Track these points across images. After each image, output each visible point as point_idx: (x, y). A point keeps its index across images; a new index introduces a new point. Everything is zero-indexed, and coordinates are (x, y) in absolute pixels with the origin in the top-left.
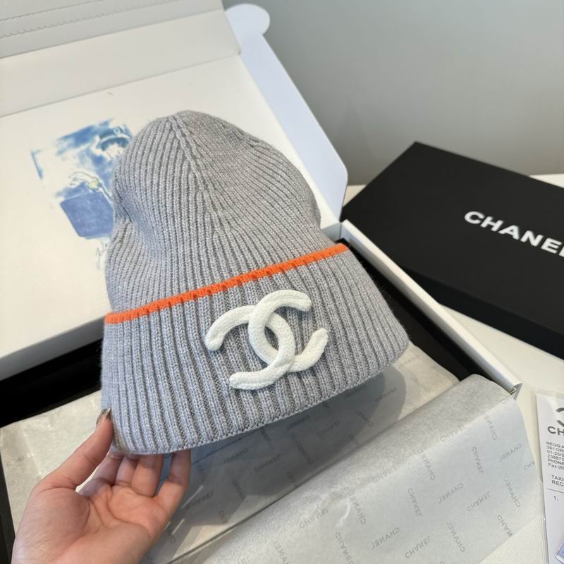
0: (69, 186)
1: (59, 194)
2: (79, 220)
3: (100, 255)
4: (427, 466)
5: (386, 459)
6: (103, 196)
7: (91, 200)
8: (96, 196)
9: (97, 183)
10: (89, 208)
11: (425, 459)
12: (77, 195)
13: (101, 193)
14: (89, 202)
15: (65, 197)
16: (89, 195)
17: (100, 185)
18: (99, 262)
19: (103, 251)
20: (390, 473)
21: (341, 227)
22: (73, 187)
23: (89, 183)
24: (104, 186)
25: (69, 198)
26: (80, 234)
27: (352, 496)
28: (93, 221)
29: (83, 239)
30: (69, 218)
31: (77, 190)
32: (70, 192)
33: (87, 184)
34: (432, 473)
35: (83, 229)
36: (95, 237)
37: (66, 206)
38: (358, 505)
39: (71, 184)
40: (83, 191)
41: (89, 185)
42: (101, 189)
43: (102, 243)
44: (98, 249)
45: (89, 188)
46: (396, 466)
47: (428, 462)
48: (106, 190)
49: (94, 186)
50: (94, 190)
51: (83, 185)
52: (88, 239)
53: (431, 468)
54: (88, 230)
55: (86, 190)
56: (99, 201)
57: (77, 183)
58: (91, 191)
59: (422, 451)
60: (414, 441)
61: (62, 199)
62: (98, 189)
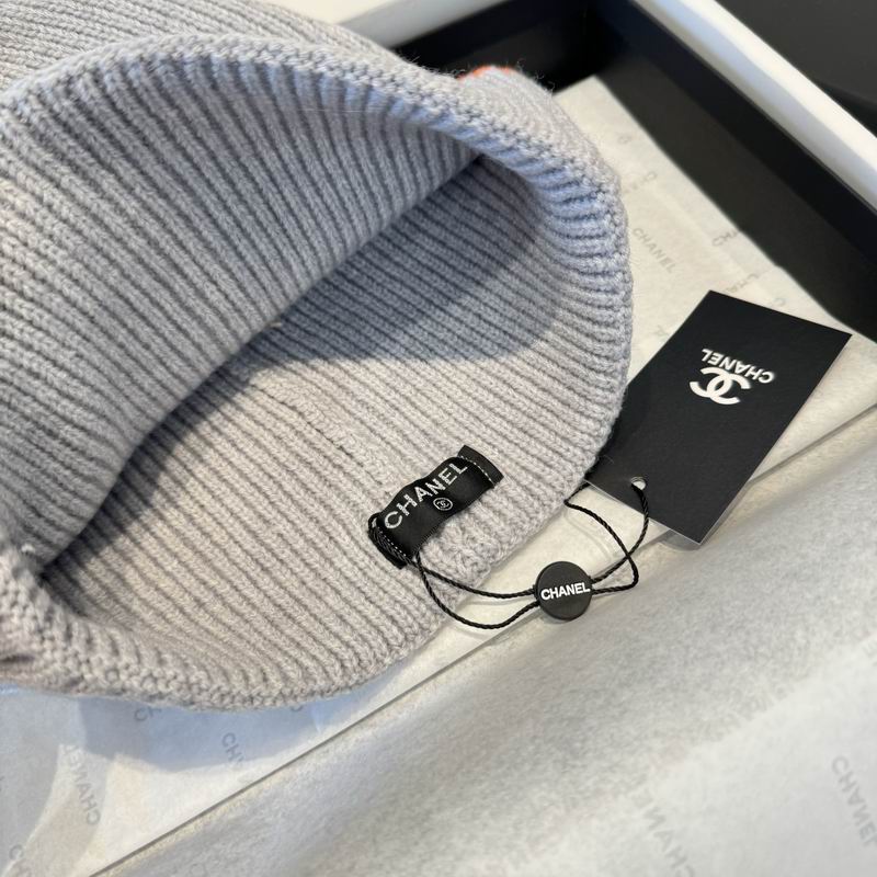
5: (746, 668)
27: (640, 791)
38: (661, 819)
60: (837, 601)
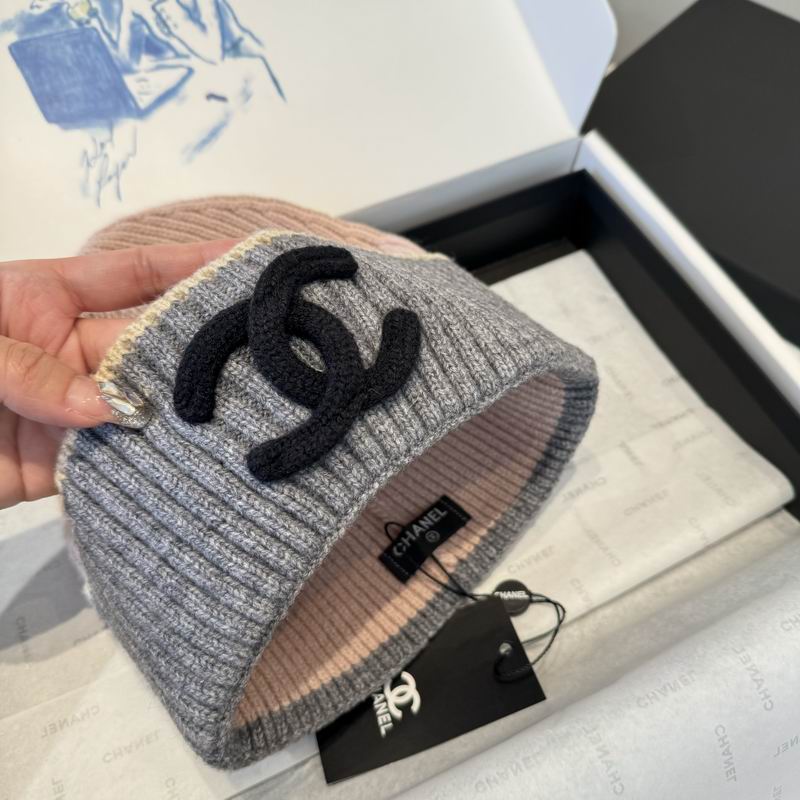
0: (28, 10)
1: (7, 26)
2: (47, 87)
3: (89, 164)
4: (755, 680)
6: (99, 36)
7: (75, 45)
8: (84, 38)
9: (87, 7)
10: (69, 64)
11: (749, 665)
12: (45, 32)
13: (95, 29)
14: (69, 49)
15: (20, 33)
16: (69, 33)
17: (93, 13)
18: (87, 180)
19: (95, 158)
20: (674, 690)
21: (579, 146)
22: (36, 12)
23: (69, 7)
24: (101, 15)
25: (27, 36)
26: (49, 118)
28: (77, 90)
29: (55, 128)
30: (27, 79)
31: (44, 20)
32: (31, 23)
33: (65, 7)
34: (767, 697)
35: (56, 107)
36: (78, 127)
37: (21, 53)
39: (32, 7)
40: (57, 23)
41: (70, 11)
42: (95, 23)
43: (94, 140)
44: (85, 153)
45: (71, 18)
46: (687, 677)
47: (757, 672)
48: (107, 27)
49: (81, 13)
50: (80, 23)
51: (56, 10)
52: (66, 128)
53: (764, 686)
54: (65, 110)
55: (64, 22)
56: (91, 47)
57: (46, 6)
58: (74, 25)
59: (743, 650)
61: (12, 37)
62: (88, 22)
